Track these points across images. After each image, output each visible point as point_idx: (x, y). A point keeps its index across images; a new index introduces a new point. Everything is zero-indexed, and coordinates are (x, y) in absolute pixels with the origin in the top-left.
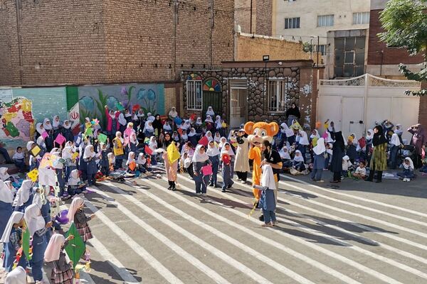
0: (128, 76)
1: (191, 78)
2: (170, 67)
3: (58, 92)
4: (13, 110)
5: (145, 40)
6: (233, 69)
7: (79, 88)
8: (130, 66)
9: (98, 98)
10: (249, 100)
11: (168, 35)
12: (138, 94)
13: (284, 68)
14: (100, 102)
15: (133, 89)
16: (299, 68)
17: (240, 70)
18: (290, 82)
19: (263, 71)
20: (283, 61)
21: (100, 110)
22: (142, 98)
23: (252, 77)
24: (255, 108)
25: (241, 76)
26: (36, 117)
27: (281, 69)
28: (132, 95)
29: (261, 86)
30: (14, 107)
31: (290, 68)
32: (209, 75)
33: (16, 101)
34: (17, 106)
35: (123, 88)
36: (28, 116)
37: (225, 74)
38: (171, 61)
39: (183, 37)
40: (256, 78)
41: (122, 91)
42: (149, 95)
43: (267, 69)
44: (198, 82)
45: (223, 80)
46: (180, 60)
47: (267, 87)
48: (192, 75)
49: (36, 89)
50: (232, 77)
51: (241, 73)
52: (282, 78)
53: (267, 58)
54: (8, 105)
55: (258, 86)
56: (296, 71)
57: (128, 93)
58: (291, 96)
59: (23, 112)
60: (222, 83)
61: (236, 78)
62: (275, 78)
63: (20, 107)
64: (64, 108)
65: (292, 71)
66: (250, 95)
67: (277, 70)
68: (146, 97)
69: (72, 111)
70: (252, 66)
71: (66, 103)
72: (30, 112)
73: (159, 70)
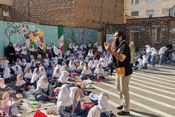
0: (83, 25)
1: (109, 28)
2: (99, 23)
3: (55, 29)
4: (35, 35)
5: (90, 8)
6: (132, 23)
7: (64, 27)
8: (84, 20)
9: (71, 33)
10: (140, 37)
11: (99, 8)
12: (87, 34)
13: (160, 21)
14: (72, 36)
15: (85, 31)
16: (169, 20)
17: (136, 23)
18: (164, 28)
19: (149, 23)
20: (160, 17)
21: (72, 39)
22: (89, 36)
23: (142, 26)
24: (144, 41)
25: (136, 26)
26: (45, 40)
27: (159, 21)
28: (85, 34)
29: (147, 30)
30: (35, 33)
31: (164, 20)
32: (119, 26)
33: (36, 31)
34: (37, 33)
35: (82, 30)
36: (41, 39)
37: (128, 25)
38: (99, 20)
39: (105, 9)
40: (145, 26)
41: (81, 31)
42: (92, 34)
43: (151, 22)
44: (113, 30)
45: (126, 28)
46: (103, 20)
47: (150, 31)
48: (110, 27)
49: (45, 26)
50: (132, 26)
51: (136, 24)
52: (159, 26)
53: (151, 16)
54: (33, 32)
55: (146, 30)
56: (167, 22)
57: (83, 33)
58: (164, 35)
59: (39, 37)
60: (126, 30)
61: (134, 27)
62: (155, 26)
63: (38, 34)
64: (57, 37)
65: (165, 22)
66: (141, 35)
67: (157, 22)
68: (90, 36)
69: (60, 39)
70: (142, 20)
71: (58, 34)
72: (42, 37)
73: (95, 24)
